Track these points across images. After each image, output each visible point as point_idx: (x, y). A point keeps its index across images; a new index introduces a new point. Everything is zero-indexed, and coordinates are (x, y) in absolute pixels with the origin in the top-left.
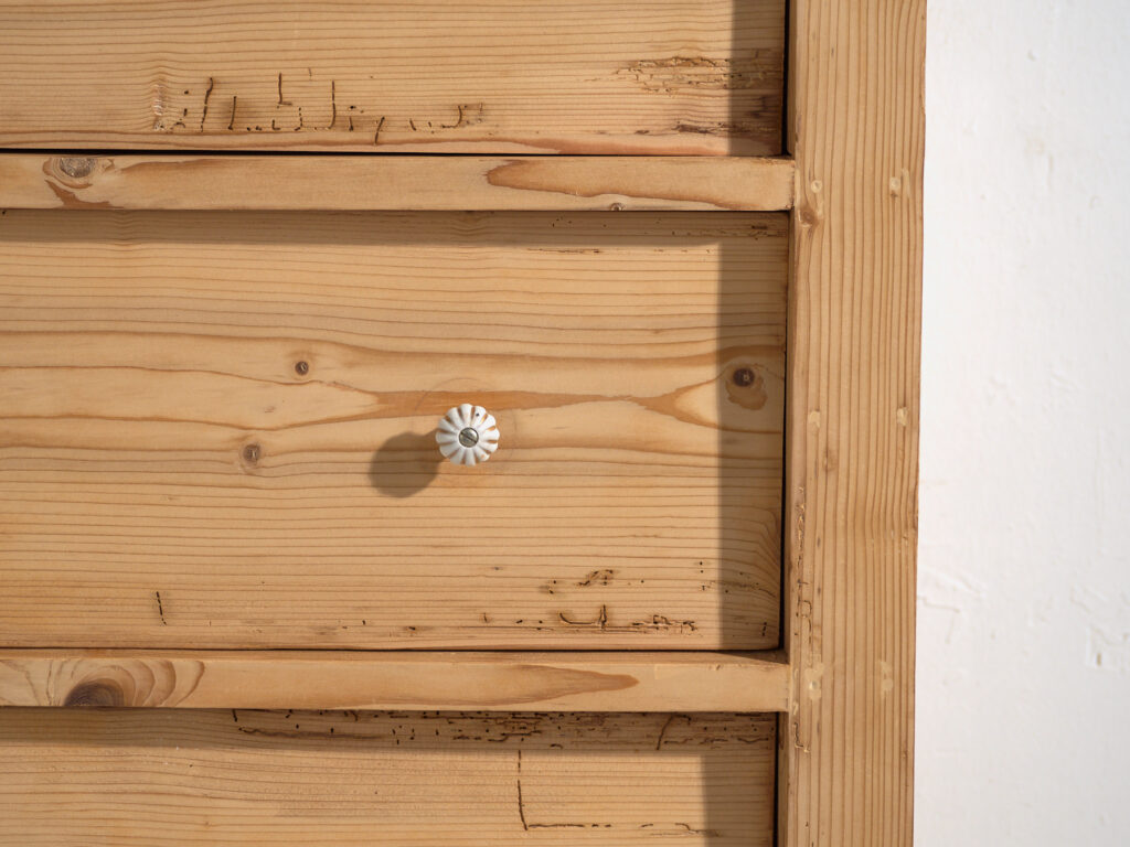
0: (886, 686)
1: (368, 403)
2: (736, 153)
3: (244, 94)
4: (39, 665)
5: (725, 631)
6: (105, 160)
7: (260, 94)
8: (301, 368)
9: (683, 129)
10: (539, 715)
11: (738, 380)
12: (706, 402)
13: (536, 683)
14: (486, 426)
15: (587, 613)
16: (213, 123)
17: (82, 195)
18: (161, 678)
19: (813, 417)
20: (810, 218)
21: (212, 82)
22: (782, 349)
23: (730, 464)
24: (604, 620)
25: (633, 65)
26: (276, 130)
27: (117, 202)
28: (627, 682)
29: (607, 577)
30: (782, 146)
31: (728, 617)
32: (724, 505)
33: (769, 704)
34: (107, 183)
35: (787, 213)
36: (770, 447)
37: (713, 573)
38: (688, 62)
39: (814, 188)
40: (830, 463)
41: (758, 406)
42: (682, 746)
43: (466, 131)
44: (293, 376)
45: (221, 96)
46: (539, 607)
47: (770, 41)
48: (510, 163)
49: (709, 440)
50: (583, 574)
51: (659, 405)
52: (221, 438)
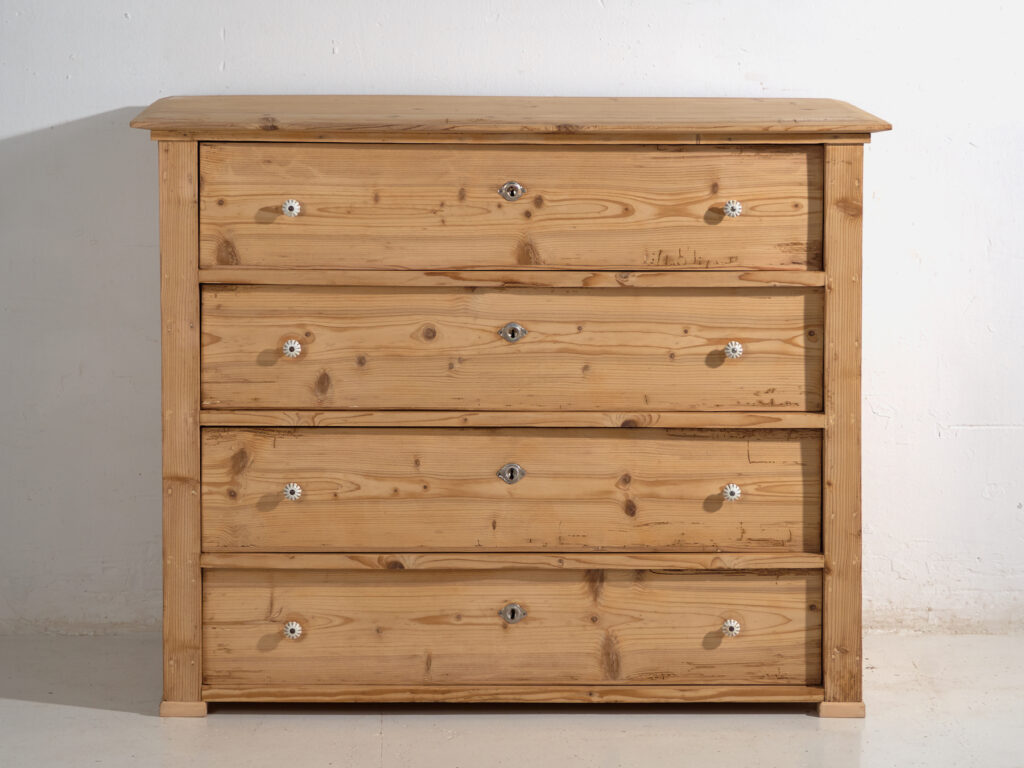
0: (853, 421)
1: (703, 341)
2: (809, 270)
3: (670, 254)
4: (614, 416)
5: (807, 406)
6: (632, 274)
7: (674, 254)
8: (686, 332)
9: (794, 263)
10: (754, 430)
11: (810, 334)
12: (801, 341)
13: (753, 420)
14: (739, 347)
15: (767, 401)
16: (661, 263)
17: (627, 284)
18: (648, 419)
19: (831, 345)
20: (830, 288)
21: (661, 251)
22: (822, 325)
23: (808, 358)
24: (772, 403)
25: (779, 245)
26: (679, 264)
27: (636, 285)
28: (779, 420)
29: (773, 391)
30: (822, 268)
31: (808, 402)
32: (806, 370)
33: (819, 425)
34: (633, 280)
35: (824, 287)
36: (819, 353)
37: (803, 389)
38: (795, 244)
39: (831, 280)
40: (836, 357)
41: (816, 341)
42: (795, 439)
43: (732, 264)
44: (683, 334)
46: (754, 399)
47: (818, 238)
48: (745, 274)
49: (802, 351)
50: (766, 389)
51: (787, 342)
52: (663, 351)
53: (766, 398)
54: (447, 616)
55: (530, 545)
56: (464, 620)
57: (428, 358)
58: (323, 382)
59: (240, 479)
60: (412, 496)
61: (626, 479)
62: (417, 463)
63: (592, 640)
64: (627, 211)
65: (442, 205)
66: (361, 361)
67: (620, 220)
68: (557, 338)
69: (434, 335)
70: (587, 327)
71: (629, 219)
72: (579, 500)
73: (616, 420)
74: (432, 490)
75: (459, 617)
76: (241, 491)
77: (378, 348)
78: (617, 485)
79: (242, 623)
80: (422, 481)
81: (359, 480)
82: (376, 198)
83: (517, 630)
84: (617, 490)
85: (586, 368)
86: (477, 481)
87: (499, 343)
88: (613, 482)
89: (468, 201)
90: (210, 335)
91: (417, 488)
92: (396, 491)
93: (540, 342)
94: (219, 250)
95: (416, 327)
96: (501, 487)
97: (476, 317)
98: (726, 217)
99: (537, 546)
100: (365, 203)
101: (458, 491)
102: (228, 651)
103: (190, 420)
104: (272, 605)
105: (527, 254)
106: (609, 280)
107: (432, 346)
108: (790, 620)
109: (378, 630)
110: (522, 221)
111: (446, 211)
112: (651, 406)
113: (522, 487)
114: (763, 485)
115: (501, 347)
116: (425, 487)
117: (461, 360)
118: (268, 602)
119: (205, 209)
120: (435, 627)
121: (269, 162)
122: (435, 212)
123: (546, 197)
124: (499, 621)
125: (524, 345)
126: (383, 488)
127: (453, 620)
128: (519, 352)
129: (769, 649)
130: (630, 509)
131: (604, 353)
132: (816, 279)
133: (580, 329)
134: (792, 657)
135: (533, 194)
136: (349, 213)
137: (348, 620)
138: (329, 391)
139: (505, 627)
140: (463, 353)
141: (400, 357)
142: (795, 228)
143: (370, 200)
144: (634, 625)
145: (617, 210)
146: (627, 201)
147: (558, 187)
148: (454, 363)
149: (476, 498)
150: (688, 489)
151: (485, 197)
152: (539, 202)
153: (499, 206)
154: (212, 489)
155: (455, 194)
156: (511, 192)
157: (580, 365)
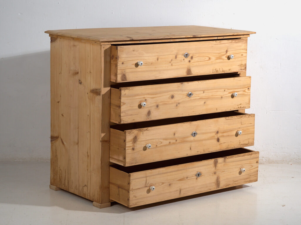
1: (228, 93)
3: (218, 70)
8: (225, 91)
9: (241, 70)
11: (248, 89)
12: (246, 91)
14: (237, 94)
15: (240, 107)
16: (216, 72)
21: (216, 69)
25: (239, 65)
26: (219, 72)
36: (250, 93)
37: (247, 103)
38: (241, 65)
43: (230, 71)
45: (216, 70)
46: (237, 107)
47: (246, 63)
49: (247, 93)
50: (240, 104)
51: (244, 91)
52: (220, 96)
53: (239, 106)
54: (185, 178)
55: (198, 153)
56: (188, 178)
57: (172, 103)
59: (135, 145)
60: (174, 143)
61: (218, 132)
62: (174, 134)
63: (214, 179)
64: (210, 59)
65: (172, 60)
66: (157, 106)
67: (208, 61)
68: (199, 95)
69: (173, 97)
70: (205, 92)
71: (210, 61)
72: (208, 139)
74: (178, 141)
75: (187, 178)
76: (135, 148)
77: (161, 102)
78: (216, 134)
79: (139, 189)
80: (175, 139)
81: (162, 141)
82: (158, 59)
83: (200, 179)
84: (216, 135)
85: (205, 103)
86: (187, 137)
87: (187, 98)
88: (215, 133)
89: (177, 58)
90: (123, 103)
91: (174, 141)
92: (170, 142)
93: (195, 97)
94: (122, 77)
95: (170, 95)
96: (192, 138)
97: (182, 91)
98: (231, 59)
100: (155, 61)
101: (183, 140)
102: (136, 197)
104: (146, 182)
105: (189, 72)
107: (173, 100)
108: (253, 166)
109: (170, 185)
110: (188, 63)
111: (173, 61)
112: (218, 111)
113: (197, 137)
114: (244, 130)
115: (187, 99)
116: (176, 141)
117: (179, 103)
118: (145, 182)
119: (119, 65)
120: (182, 181)
121: (134, 51)
122: (170, 62)
123: (193, 56)
124: (196, 177)
125: (192, 98)
126: (167, 142)
127: (186, 179)
128: (191, 100)
129: (248, 174)
130: (218, 140)
131: (208, 98)
133: (204, 92)
134: (253, 176)
135: (190, 56)
136: (152, 64)
137: (163, 183)
138: (150, 115)
139: (197, 179)
140: (179, 101)
141: (165, 104)
142: (242, 61)
143: (156, 60)
144: (223, 173)
145: (207, 59)
146: (210, 56)
147: (196, 53)
148: (178, 104)
149: (187, 142)
150: (229, 133)
151: (181, 57)
152: (192, 58)
153: (184, 59)
154: (129, 148)
155: (175, 57)
156: (186, 56)
157: (204, 102)
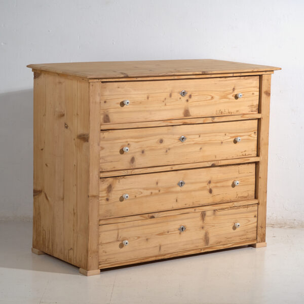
0: (266, 158)
1: (229, 137)
6: (214, 118)
7: (223, 111)
8: (225, 135)
9: (252, 111)
11: (255, 133)
12: (252, 135)
16: (220, 114)
17: (214, 121)
18: (218, 163)
19: (262, 136)
20: (262, 119)
21: (220, 110)
22: (257, 130)
24: (245, 155)
25: (249, 106)
26: (224, 114)
29: (246, 151)
30: (261, 113)
33: (258, 160)
34: (216, 120)
36: (256, 139)
38: (252, 106)
39: (263, 116)
40: (263, 139)
41: (256, 135)
43: (238, 113)
46: (241, 154)
48: (242, 115)
49: (253, 138)
50: (244, 151)
51: (250, 136)
52: (220, 141)
53: (244, 153)
54: (164, 232)
56: (170, 233)
57: (161, 149)
58: (133, 160)
59: (110, 195)
60: (156, 194)
61: (210, 182)
62: (157, 183)
63: (202, 234)
64: (212, 98)
65: (165, 99)
66: (143, 152)
67: (210, 101)
68: (194, 140)
69: (162, 142)
70: (202, 135)
71: (213, 101)
72: (199, 190)
73: (209, 164)
74: (161, 192)
75: (168, 232)
76: (110, 198)
77: (147, 147)
78: (208, 184)
79: (109, 243)
80: (158, 189)
81: (142, 191)
82: (148, 98)
83: (184, 234)
84: (207, 186)
85: (201, 149)
86: (173, 187)
89: (172, 97)
90: (101, 147)
91: (157, 191)
92: (152, 193)
93: (189, 141)
94: (104, 118)
95: (158, 139)
96: (179, 188)
97: (173, 135)
98: (239, 98)
99: (187, 206)
101: (168, 191)
102: (106, 252)
103: (97, 176)
104: (118, 236)
105: (187, 113)
106: (210, 120)
107: (162, 145)
108: (249, 221)
109: (147, 240)
110: (186, 103)
111: (167, 100)
112: (217, 159)
113: (185, 187)
114: (242, 180)
115: (180, 144)
116: (159, 191)
117: (169, 149)
118: (116, 235)
120: (162, 236)
121: (119, 87)
122: (163, 102)
123: (192, 95)
124: (179, 232)
125: (186, 142)
126: (148, 192)
127: (167, 233)
128: (184, 145)
129: (245, 230)
130: (211, 191)
131: (205, 144)
132: (259, 116)
133: (200, 136)
134: (250, 232)
135: (188, 94)
136: (140, 103)
137: (139, 237)
138: (134, 163)
139: (180, 233)
140: (170, 147)
141: (153, 150)
142: (253, 100)
143: (146, 98)
144: (213, 228)
145: (210, 98)
146: (213, 95)
147: (195, 91)
148: (167, 150)
149: (172, 192)
150: (224, 184)
151: (176, 95)
152: (190, 96)
153: (180, 98)
154: (102, 198)
155: (169, 95)
156: (184, 94)
157: (199, 148)
